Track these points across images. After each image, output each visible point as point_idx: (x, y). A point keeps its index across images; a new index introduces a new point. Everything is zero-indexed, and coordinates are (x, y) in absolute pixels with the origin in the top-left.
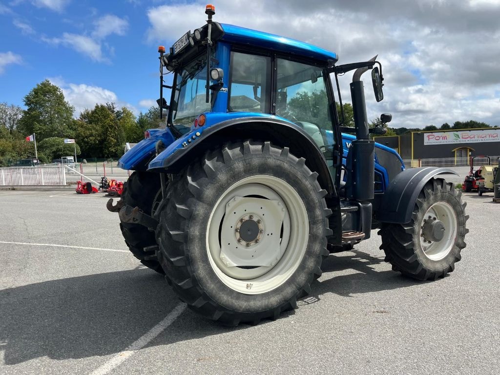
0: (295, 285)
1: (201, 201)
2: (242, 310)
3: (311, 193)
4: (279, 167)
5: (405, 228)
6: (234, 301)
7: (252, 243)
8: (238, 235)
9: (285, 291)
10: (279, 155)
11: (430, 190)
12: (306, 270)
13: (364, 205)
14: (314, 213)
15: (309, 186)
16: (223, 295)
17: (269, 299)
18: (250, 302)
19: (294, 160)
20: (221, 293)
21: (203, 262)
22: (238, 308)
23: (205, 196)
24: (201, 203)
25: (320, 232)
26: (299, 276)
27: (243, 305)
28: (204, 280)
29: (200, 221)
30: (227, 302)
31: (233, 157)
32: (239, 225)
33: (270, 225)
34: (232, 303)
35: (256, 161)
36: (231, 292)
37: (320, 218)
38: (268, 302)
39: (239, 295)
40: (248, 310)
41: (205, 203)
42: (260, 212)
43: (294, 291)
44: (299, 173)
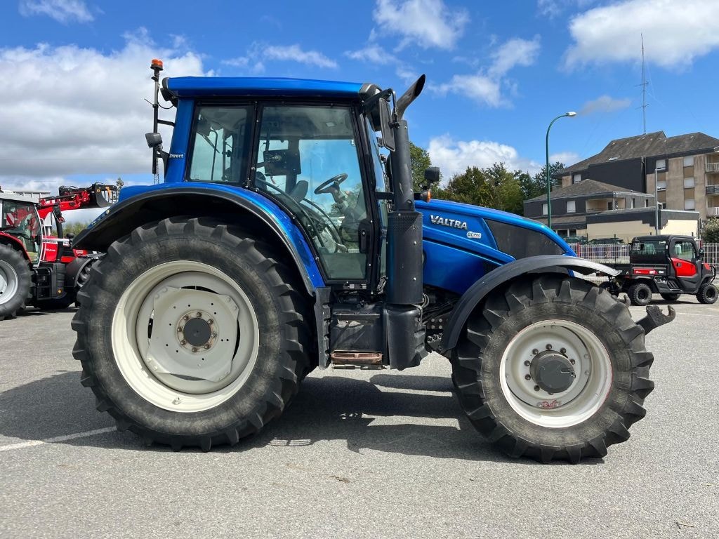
0: (234, 412)
1: (103, 289)
2: (153, 426)
3: (260, 287)
4: (207, 250)
5: (460, 358)
6: (145, 414)
7: (201, 349)
8: (181, 336)
9: (219, 417)
10: (209, 236)
11: (524, 297)
12: (252, 394)
13: (394, 313)
14: (266, 316)
15: (256, 278)
16: (131, 404)
17: (193, 421)
18: (167, 419)
19: (232, 242)
20: (128, 400)
21: (107, 360)
22: (149, 424)
23: (108, 283)
24: (103, 291)
25: (276, 344)
26: (242, 400)
27: (155, 421)
28: (107, 381)
29: (104, 312)
30: (135, 414)
31: (143, 238)
32: (183, 324)
33: (224, 328)
34: (143, 415)
35: (173, 244)
36: (142, 402)
37: (276, 323)
38: (191, 426)
39: (153, 409)
40: (162, 429)
41: (109, 292)
42: (211, 310)
43: (232, 420)
44: (239, 259)
